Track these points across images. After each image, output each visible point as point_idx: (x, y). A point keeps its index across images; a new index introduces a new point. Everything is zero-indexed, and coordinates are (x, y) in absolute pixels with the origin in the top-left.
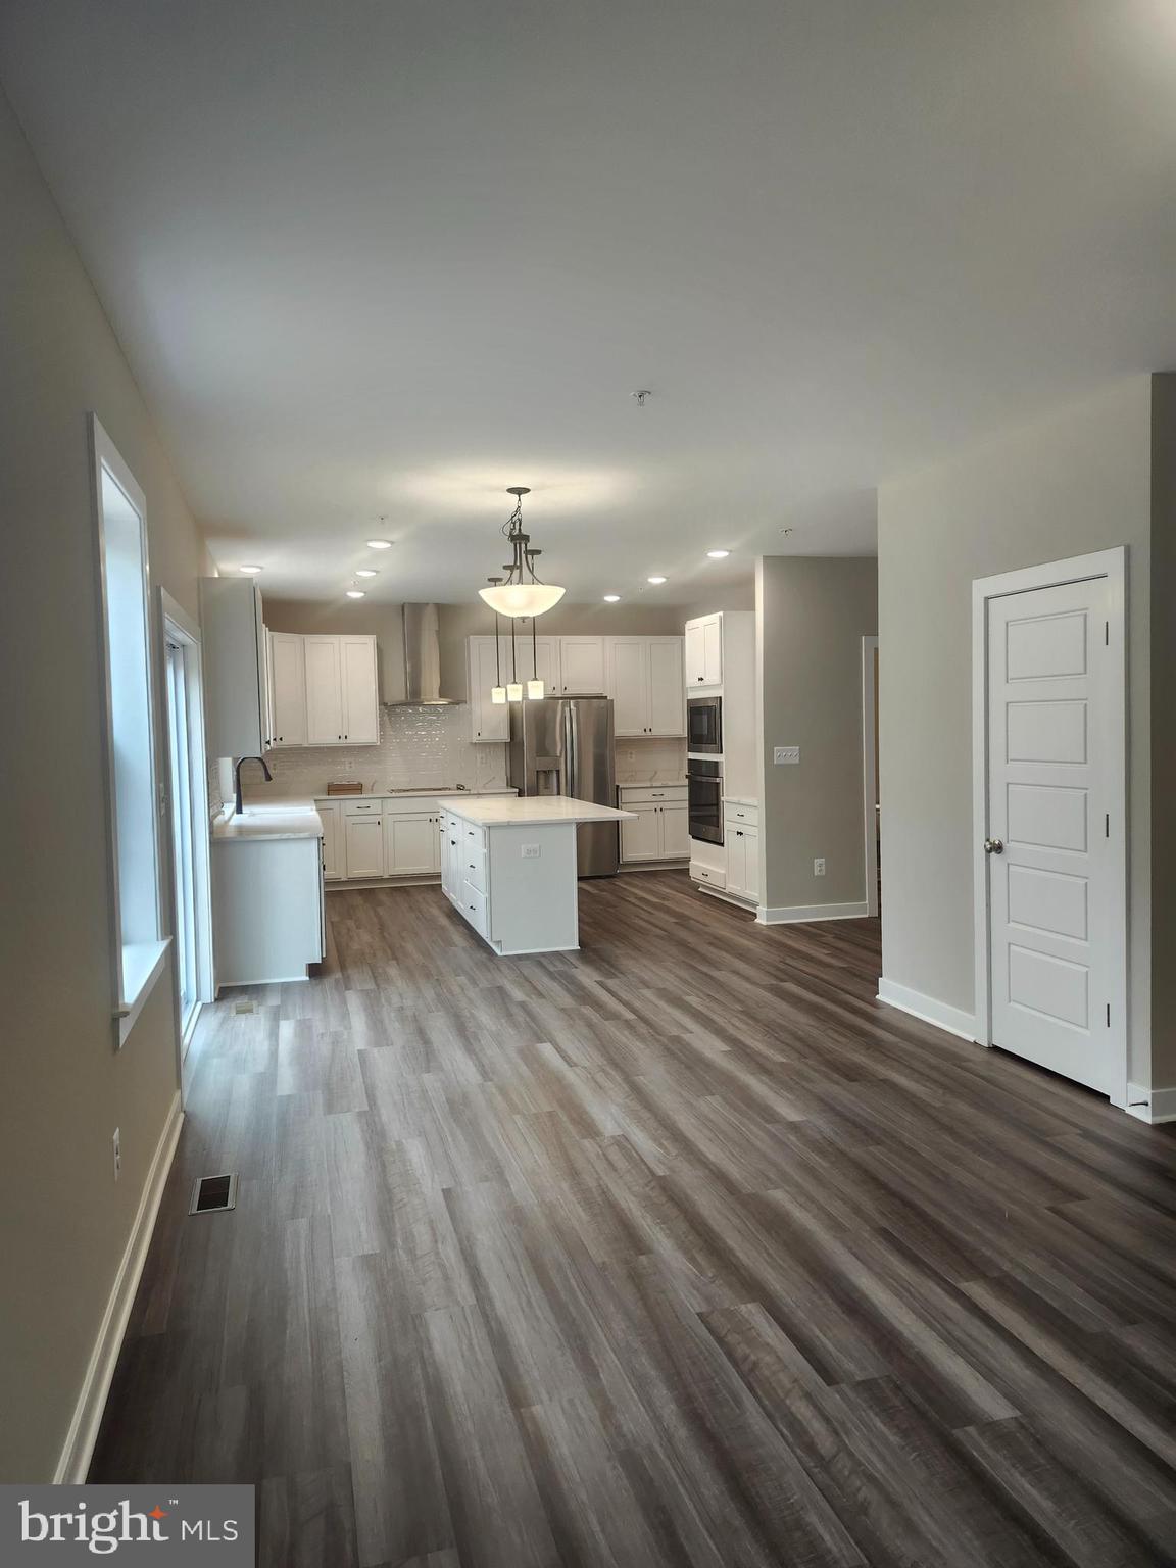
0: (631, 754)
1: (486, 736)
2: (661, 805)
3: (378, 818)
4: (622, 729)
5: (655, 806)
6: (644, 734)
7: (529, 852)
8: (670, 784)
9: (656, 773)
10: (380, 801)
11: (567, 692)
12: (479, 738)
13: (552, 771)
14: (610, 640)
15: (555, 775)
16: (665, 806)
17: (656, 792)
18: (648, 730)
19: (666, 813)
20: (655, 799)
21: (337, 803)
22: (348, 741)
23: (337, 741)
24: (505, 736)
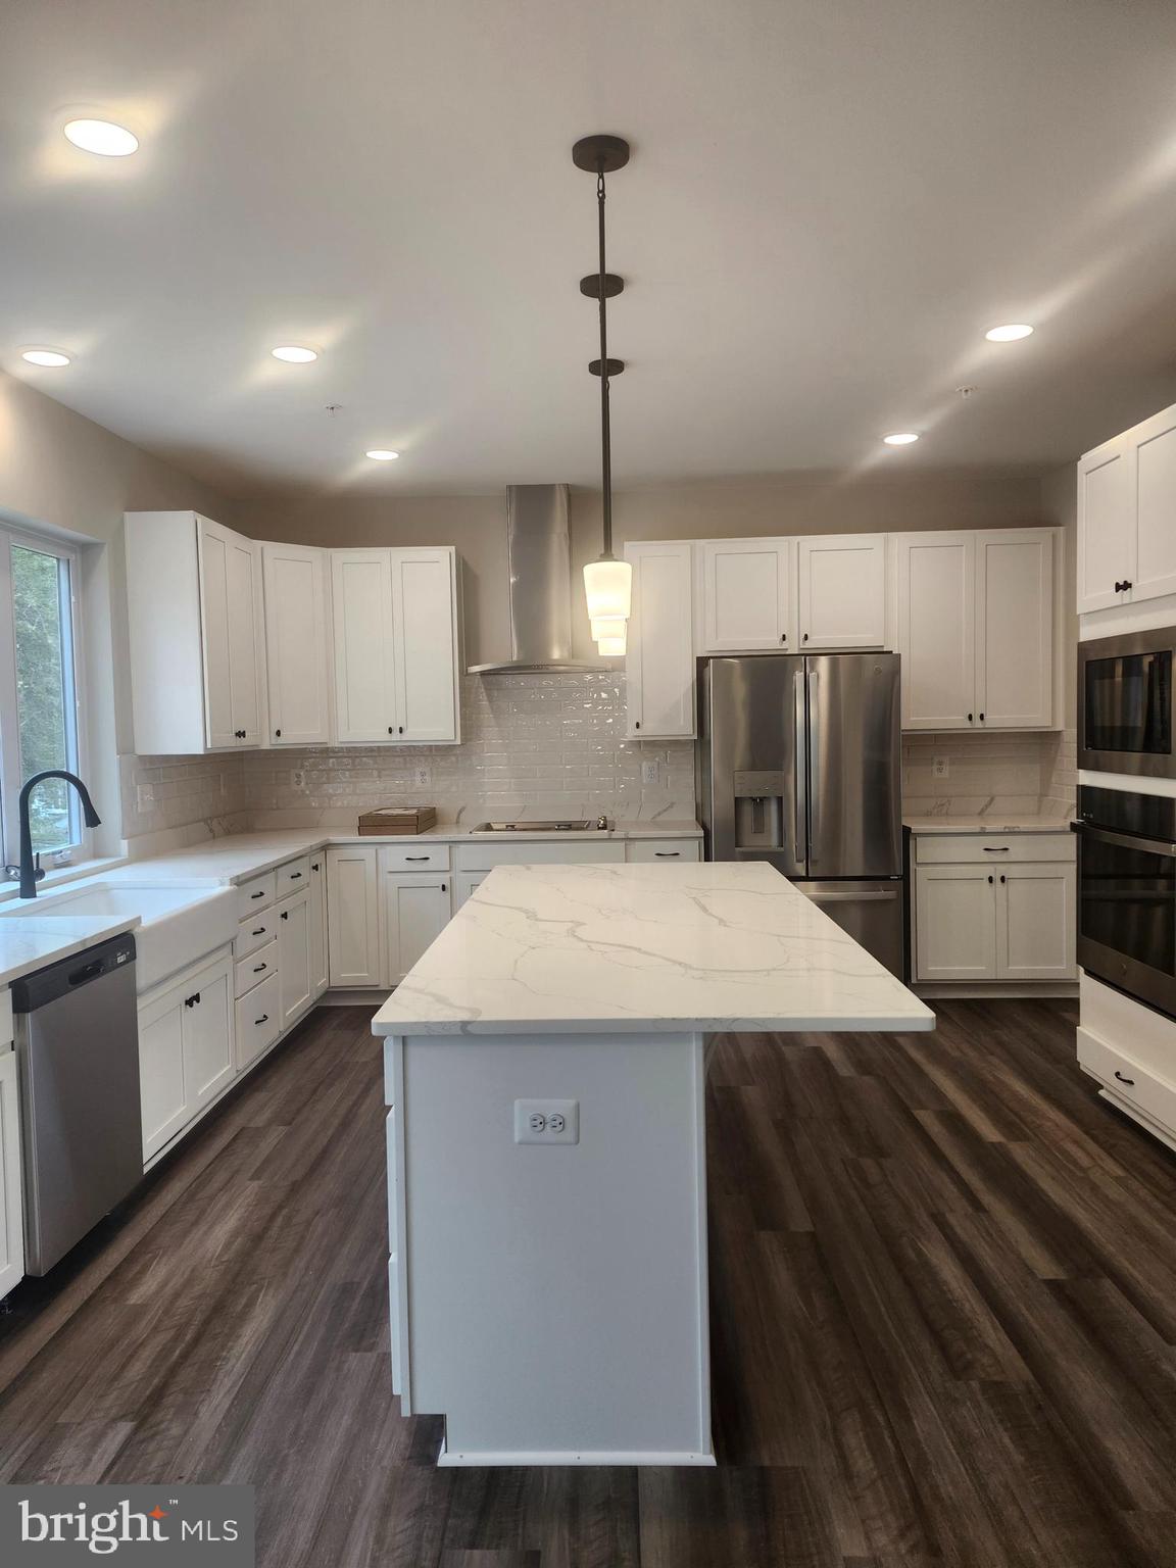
0: (940, 763)
1: (651, 729)
2: (1002, 870)
3: (444, 879)
4: (915, 716)
5: (989, 871)
6: (967, 724)
7: (540, 1123)
8: (1024, 826)
9: (992, 799)
10: (447, 847)
11: (808, 644)
12: (638, 732)
13: (769, 798)
14: (900, 540)
15: (773, 808)
16: (1011, 871)
17: (990, 842)
18: (976, 718)
19: (1014, 887)
20: (987, 856)
21: (371, 851)
22: (406, 736)
23: (386, 736)
24: (685, 727)
